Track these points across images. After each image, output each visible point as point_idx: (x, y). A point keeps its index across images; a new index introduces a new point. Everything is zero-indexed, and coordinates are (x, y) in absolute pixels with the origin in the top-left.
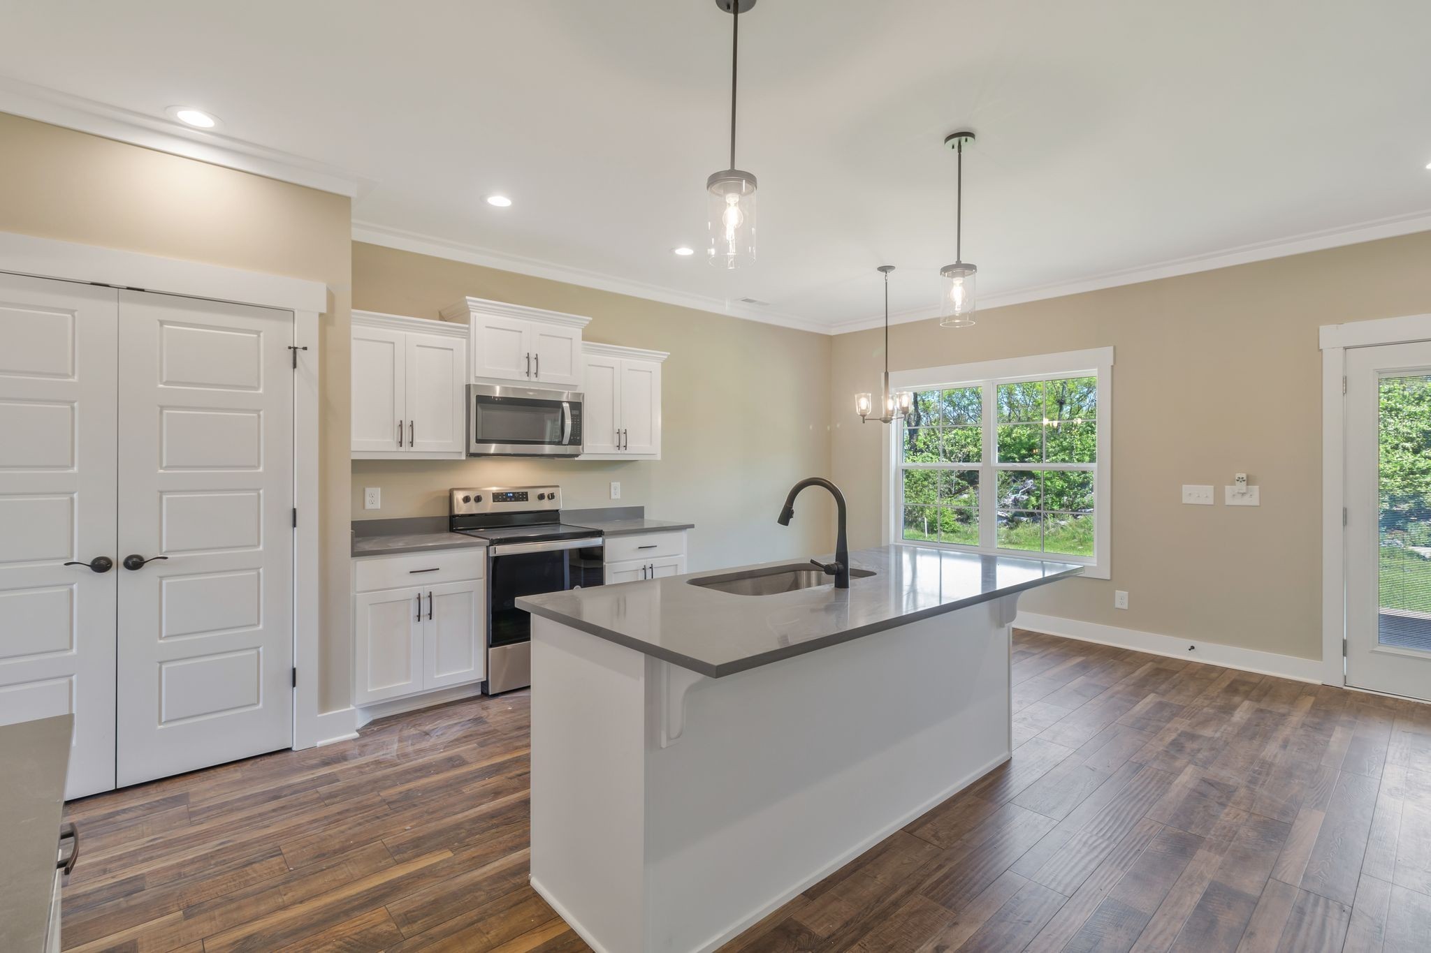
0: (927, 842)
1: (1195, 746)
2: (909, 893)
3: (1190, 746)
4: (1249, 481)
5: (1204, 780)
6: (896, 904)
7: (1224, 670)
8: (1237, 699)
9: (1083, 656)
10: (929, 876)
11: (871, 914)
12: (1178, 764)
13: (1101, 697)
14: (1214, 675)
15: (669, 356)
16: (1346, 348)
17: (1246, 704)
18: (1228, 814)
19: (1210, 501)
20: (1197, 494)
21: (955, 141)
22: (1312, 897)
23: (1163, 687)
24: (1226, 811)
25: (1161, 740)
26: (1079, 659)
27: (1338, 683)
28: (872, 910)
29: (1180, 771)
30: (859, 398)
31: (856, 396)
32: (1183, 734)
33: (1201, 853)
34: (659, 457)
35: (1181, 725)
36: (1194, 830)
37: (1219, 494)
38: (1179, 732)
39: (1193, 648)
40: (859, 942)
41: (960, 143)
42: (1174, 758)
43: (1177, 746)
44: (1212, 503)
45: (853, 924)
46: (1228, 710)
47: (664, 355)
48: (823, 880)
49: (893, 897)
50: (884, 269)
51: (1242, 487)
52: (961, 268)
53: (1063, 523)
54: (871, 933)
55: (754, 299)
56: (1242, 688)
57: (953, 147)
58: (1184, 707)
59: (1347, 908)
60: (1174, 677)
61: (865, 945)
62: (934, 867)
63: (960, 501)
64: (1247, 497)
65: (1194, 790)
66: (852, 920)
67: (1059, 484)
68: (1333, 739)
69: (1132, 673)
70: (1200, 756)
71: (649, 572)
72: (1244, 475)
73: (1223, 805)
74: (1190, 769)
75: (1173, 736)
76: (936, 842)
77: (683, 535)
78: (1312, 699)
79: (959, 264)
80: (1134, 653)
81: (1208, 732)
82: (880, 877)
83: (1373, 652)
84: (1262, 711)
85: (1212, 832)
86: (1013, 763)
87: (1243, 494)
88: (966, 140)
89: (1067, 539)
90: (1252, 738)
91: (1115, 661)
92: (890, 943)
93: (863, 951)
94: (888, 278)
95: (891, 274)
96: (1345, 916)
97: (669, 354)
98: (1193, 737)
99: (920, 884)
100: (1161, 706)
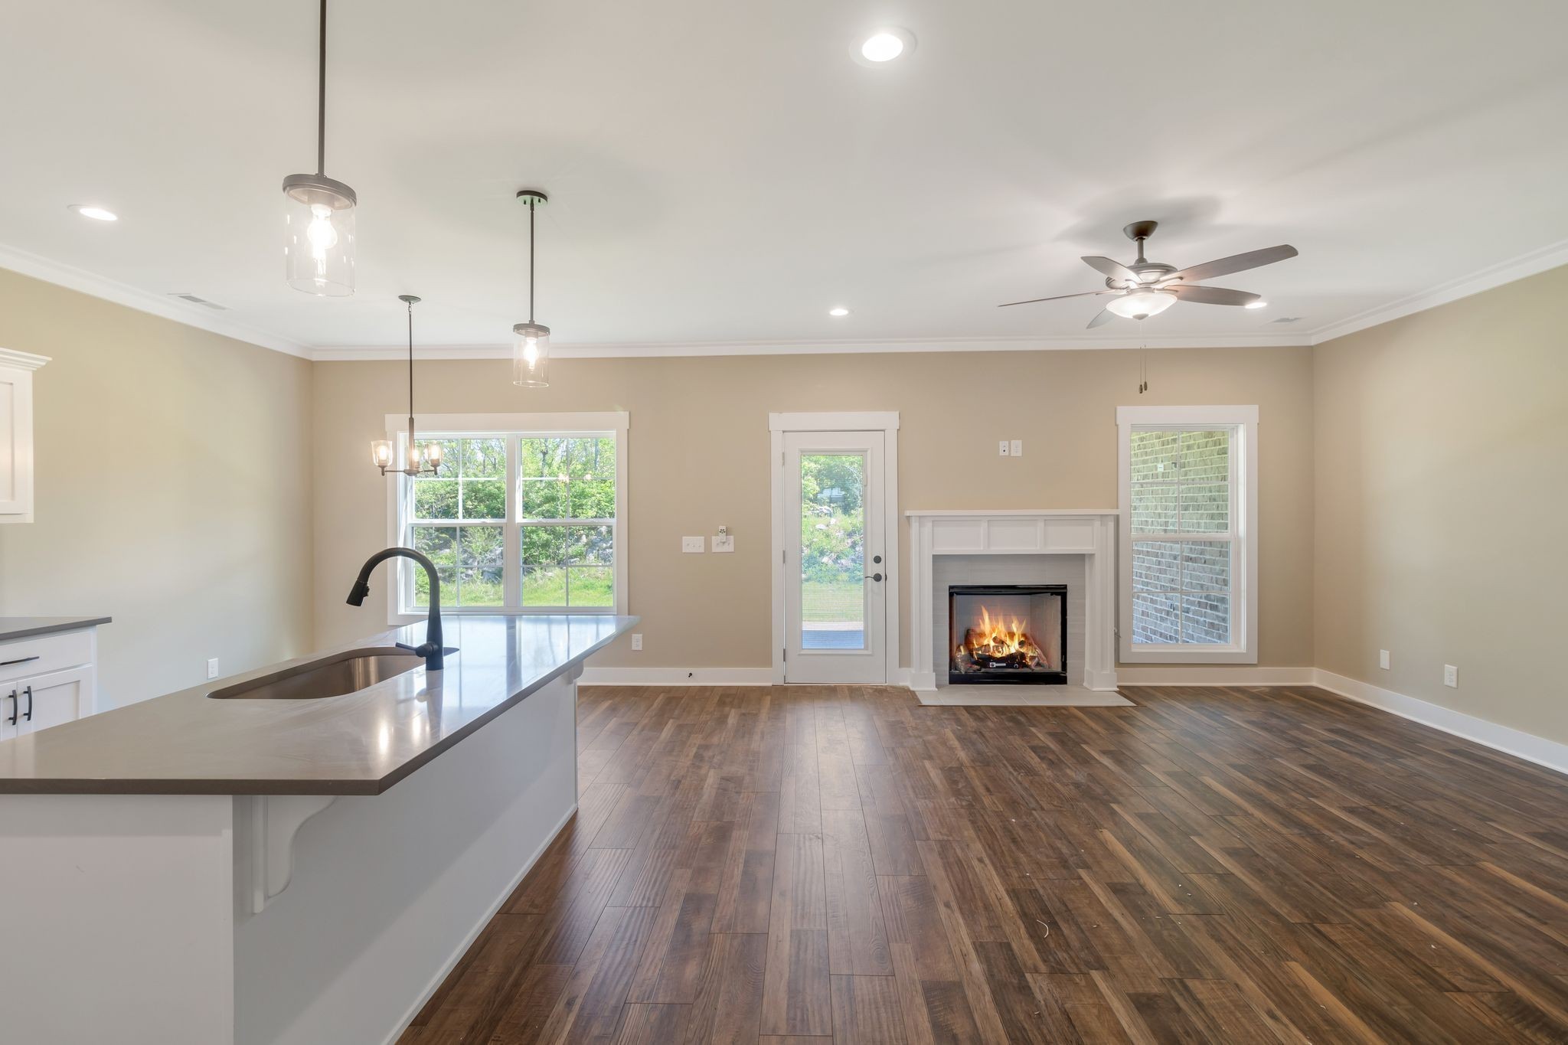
0: (526, 914)
1: (711, 753)
2: (525, 968)
3: (707, 754)
4: (727, 532)
5: (723, 778)
6: (517, 984)
7: (713, 688)
8: (727, 709)
9: (610, 699)
10: (539, 944)
11: (495, 1006)
12: (703, 772)
13: (635, 732)
14: (708, 694)
15: (48, 363)
16: (784, 432)
17: (733, 711)
18: (743, 798)
19: (702, 550)
20: (693, 544)
21: (528, 198)
22: (802, 835)
23: (677, 712)
24: (742, 796)
25: (687, 756)
26: (606, 704)
27: (780, 682)
28: (494, 1002)
29: (706, 776)
30: (376, 446)
31: (372, 443)
32: (700, 747)
33: (735, 834)
34: (30, 519)
35: (697, 740)
36: (726, 819)
37: (708, 544)
38: (697, 746)
39: (691, 674)
40: (493, 1038)
41: (532, 201)
42: (699, 768)
43: (699, 757)
44: (703, 551)
45: (479, 1026)
46: (722, 720)
47: (41, 360)
48: (430, 1001)
49: (511, 980)
50: (408, 299)
51: (722, 537)
52: (532, 327)
53: (550, 574)
54: (501, 1023)
55: (202, 298)
56: (728, 700)
57: (525, 203)
58: (695, 725)
59: (820, 836)
60: (682, 702)
61: (499, 1037)
62: (542, 934)
63: (441, 558)
64: (726, 544)
65: (719, 788)
66: (477, 1022)
67: (545, 536)
68: (787, 723)
69: (652, 705)
70: (715, 760)
71: (23, 701)
72: (724, 528)
73: (738, 793)
74: (712, 773)
75: (694, 750)
76: (535, 911)
77: (90, 635)
78: (769, 698)
79: (531, 324)
80: (648, 688)
81: (715, 740)
82: (491, 968)
83: (799, 655)
84: (744, 714)
85: (738, 815)
86: (580, 813)
87: (724, 543)
88: (539, 201)
89: (555, 590)
90: (743, 737)
91: (636, 698)
92: (523, 1022)
93: (499, 1043)
94: (412, 309)
95: (415, 305)
96: (820, 841)
97: (50, 359)
98: (707, 747)
99: (532, 955)
100: (680, 728)
